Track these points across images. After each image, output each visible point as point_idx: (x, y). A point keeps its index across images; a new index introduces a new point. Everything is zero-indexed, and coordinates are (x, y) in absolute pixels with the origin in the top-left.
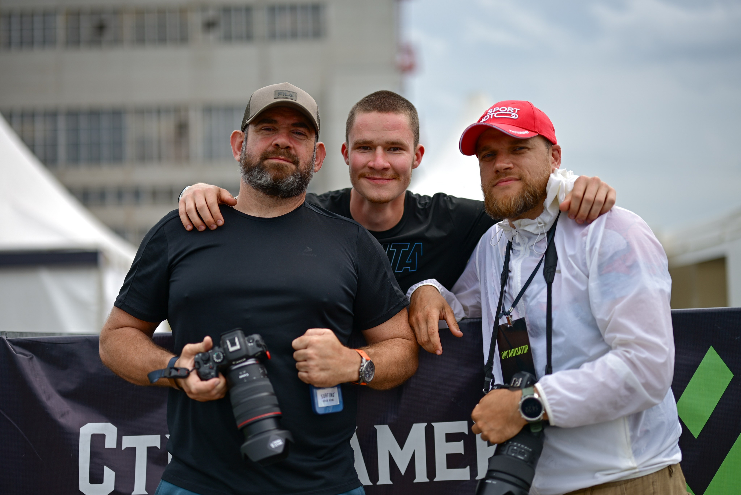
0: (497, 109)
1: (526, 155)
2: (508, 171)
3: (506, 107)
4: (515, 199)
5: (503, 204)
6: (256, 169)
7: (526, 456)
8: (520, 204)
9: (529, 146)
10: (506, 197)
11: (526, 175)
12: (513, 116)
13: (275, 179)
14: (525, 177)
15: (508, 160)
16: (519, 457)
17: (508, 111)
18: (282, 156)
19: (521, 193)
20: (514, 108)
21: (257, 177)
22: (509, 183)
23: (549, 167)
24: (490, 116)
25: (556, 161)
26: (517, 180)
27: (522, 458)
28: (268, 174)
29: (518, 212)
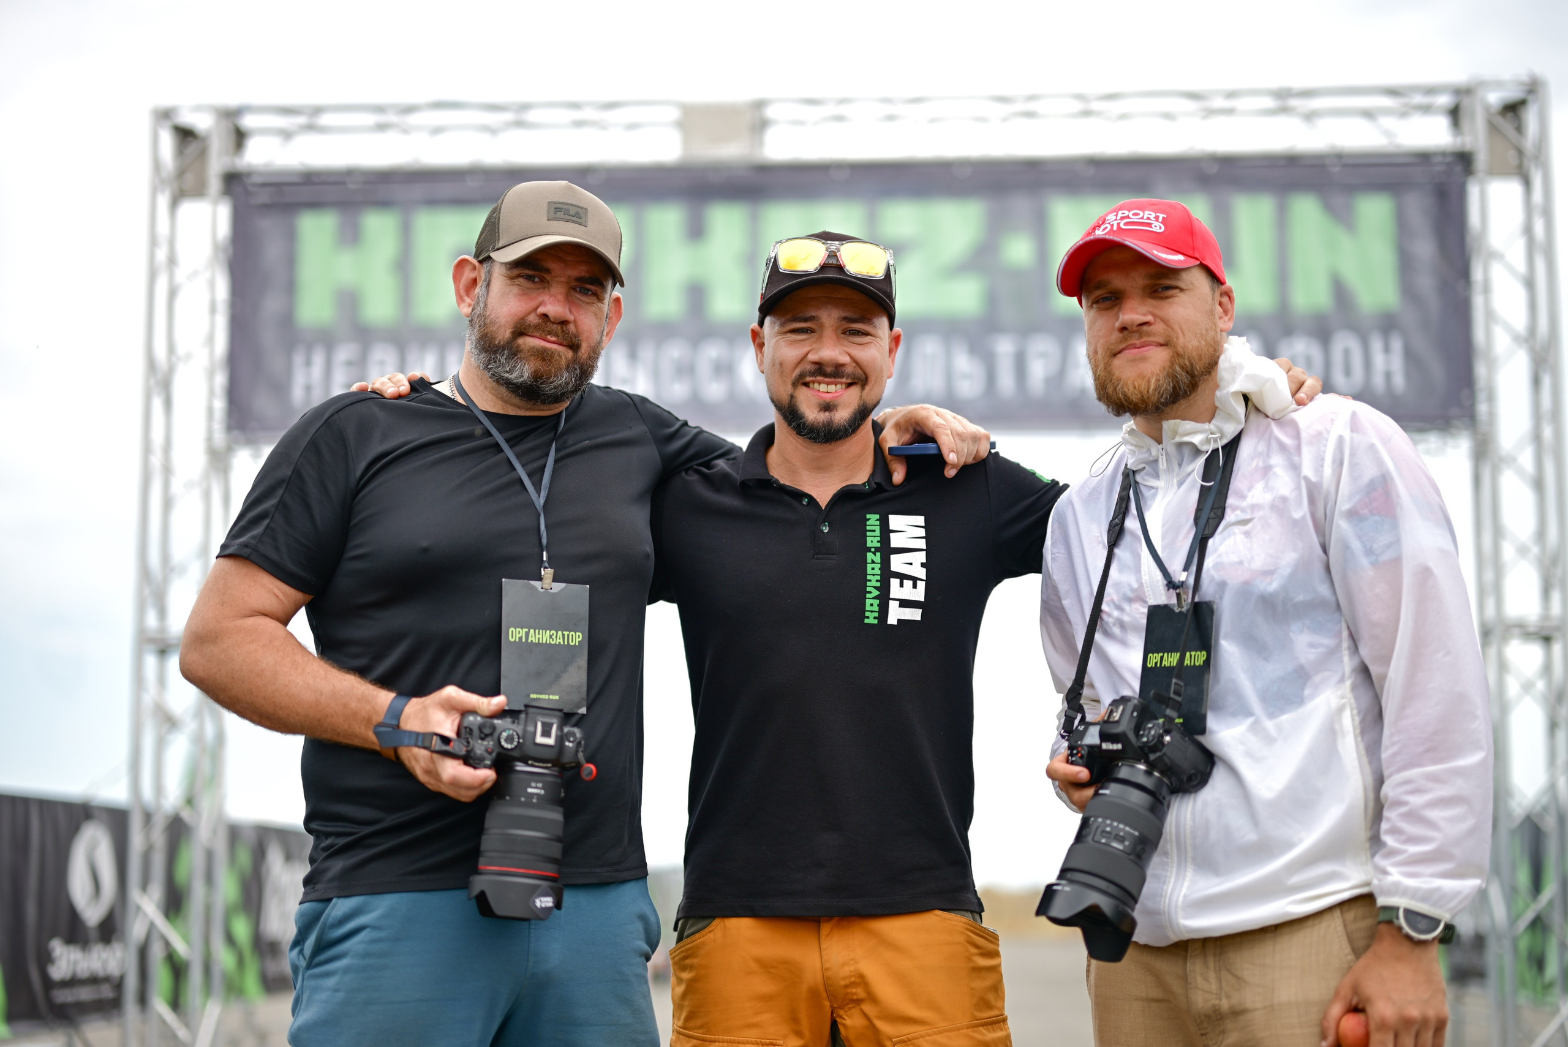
0: (1124, 213)
1: (1176, 299)
2: (1145, 328)
3: (1141, 211)
4: (1156, 380)
5: (1135, 387)
6: (504, 350)
7: (1127, 843)
8: (1166, 389)
9: (1182, 285)
10: (1141, 376)
11: (1177, 338)
12: (1156, 226)
13: (537, 376)
14: (1175, 340)
15: (1143, 309)
16: (1115, 844)
17: (1145, 217)
18: (551, 337)
19: (1167, 368)
20: (1155, 213)
21: (504, 366)
22: (1146, 351)
23: (1214, 325)
24: (1112, 226)
25: (1226, 315)
26: (1161, 345)
27: (1120, 847)
28: (525, 364)
29: (1161, 404)
